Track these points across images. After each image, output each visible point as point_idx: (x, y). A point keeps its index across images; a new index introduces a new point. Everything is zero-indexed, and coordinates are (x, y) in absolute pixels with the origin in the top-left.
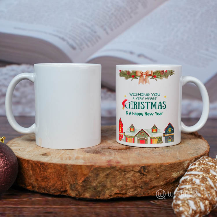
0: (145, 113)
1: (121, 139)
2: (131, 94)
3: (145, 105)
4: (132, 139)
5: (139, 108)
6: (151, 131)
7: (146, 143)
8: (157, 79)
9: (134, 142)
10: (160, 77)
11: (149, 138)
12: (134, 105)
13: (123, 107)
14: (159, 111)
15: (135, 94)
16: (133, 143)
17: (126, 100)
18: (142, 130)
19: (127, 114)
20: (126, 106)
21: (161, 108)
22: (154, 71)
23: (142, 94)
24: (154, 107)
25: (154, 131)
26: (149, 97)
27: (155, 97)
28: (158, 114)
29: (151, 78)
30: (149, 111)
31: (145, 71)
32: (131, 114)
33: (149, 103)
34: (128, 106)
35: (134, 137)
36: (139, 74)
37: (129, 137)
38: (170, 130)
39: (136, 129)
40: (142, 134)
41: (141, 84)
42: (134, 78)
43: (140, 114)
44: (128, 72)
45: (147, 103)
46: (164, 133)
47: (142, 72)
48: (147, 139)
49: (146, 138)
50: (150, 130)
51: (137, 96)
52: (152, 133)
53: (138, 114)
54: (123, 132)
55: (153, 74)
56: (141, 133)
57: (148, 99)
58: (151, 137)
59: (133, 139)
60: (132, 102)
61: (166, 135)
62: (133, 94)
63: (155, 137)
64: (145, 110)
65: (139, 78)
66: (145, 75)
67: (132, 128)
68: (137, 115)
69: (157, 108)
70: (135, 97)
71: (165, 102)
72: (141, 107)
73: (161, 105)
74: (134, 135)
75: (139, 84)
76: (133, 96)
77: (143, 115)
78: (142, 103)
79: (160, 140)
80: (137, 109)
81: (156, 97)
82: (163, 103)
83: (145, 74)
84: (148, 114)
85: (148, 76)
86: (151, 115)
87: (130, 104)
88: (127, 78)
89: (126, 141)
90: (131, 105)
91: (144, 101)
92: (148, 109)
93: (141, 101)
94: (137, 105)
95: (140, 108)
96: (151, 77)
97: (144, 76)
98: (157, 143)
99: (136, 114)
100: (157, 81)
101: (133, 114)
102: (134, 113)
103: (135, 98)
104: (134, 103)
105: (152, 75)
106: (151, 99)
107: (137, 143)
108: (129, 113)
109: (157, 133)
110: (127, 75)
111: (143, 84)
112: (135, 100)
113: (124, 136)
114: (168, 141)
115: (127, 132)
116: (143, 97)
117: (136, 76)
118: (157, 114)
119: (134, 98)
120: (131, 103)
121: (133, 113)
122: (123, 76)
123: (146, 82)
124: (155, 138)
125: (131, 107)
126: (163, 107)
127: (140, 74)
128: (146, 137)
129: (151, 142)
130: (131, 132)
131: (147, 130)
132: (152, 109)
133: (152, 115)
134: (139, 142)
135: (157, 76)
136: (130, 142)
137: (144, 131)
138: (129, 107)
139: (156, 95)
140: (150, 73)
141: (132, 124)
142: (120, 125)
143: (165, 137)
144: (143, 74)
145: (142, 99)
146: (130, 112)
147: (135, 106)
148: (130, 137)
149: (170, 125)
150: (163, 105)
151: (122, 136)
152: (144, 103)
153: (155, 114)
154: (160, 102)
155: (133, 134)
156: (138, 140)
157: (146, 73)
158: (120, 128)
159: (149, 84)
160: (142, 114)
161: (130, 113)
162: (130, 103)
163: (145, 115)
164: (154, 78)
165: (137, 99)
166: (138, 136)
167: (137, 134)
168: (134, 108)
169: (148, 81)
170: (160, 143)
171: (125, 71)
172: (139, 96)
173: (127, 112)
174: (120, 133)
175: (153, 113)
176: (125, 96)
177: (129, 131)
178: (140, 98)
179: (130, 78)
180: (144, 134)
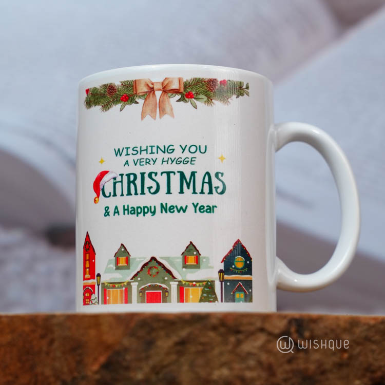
0: (162, 204)
1: (90, 298)
2: (118, 153)
3: (162, 180)
4: (121, 291)
5: (143, 193)
6: (180, 260)
7: (165, 301)
8: (198, 103)
9: (127, 300)
10: (205, 98)
11: (174, 286)
12: (129, 182)
13: (95, 195)
14: (205, 200)
15: (130, 151)
16: (126, 302)
17: (103, 174)
18: (153, 259)
19: (107, 213)
20: (103, 190)
21: (211, 192)
22: (188, 77)
23: (150, 149)
24: (188, 188)
25: (191, 261)
26: (172, 156)
27: (190, 156)
28: (200, 209)
29: (179, 100)
30: (175, 199)
31: (161, 80)
32: (118, 212)
33: (172, 175)
34: (109, 189)
35: (129, 283)
36: (142, 89)
37: (113, 285)
38: (239, 262)
39: (135, 259)
40: (154, 271)
41: (148, 117)
42: (129, 101)
43: (145, 210)
44: (110, 89)
45: (168, 173)
46: (221, 271)
47: (153, 84)
48: (170, 286)
49: (164, 286)
50: (178, 258)
51: (138, 156)
52: (184, 267)
53: (139, 210)
54: (96, 274)
55: (185, 87)
56: (151, 268)
57: (170, 161)
58: (180, 282)
59: (126, 290)
60: (122, 175)
61: (226, 277)
62: (125, 150)
63: (192, 282)
64: (162, 197)
65: (141, 101)
66: (161, 92)
67: (122, 256)
68: (138, 213)
69: (198, 190)
70: (131, 159)
71: (222, 174)
72: (150, 188)
73: (210, 183)
74: (128, 279)
75: (143, 117)
76: (124, 158)
77: (154, 213)
78: (153, 175)
79: (208, 293)
80: (136, 194)
81: (193, 155)
82: (217, 175)
83: (161, 87)
84: (171, 209)
85: (170, 94)
86: (179, 211)
87: (115, 184)
88: (106, 107)
89: (105, 302)
90: (118, 185)
91: (158, 168)
92: (169, 192)
93: (147, 169)
94: (138, 182)
95: (146, 190)
96: (178, 97)
97: (158, 94)
98: (201, 300)
99: (134, 211)
100: (196, 107)
101: (126, 212)
102: (128, 210)
103: (131, 163)
104: (129, 178)
105: (182, 90)
106: (179, 161)
107: (138, 302)
108: (111, 211)
109: (199, 268)
110: (108, 96)
111: (155, 119)
112: (132, 169)
113: (98, 285)
114: (234, 295)
115: (106, 272)
116: (154, 156)
117: (132, 95)
118: (198, 208)
119: (127, 163)
120: (119, 179)
121: (124, 210)
122: (96, 103)
123: (163, 112)
124: (194, 286)
125: (119, 192)
126: (217, 188)
127: (146, 90)
128: (164, 282)
129: (181, 299)
130: (118, 268)
131: (167, 259)
132: (182, 192)
133: (184, 211)
134: (143, 297)
135: (197, 94)
136: (115, 302)
137: (160, 264)
138: (112, 194)
139: (193, 149)
140: (175, 86)
141: (122, 245)
142: (88, 256)
143: (226, 285)
144: (155, 87)
145: (152, 162)
146: (116, 208)
147: (132, 185)
148: (117, 286)
149: (239, 249)
150: (216, 183)
151: (93, 287)
152: (159, 174)
153: (191, 209)
154: (208, 173)
155: (125, 276)
156: (142, 291)
157: (162, 84)
158: (88, 265)
159: (173, 115)
160: (153, 210)
161: (116, 211)
162: (115, 179)
163: (162, 212)
164: (187, 99)
165: (136, 165)
166: (141, 280)
167: (138, 272)
168: (129, 194)
169: (168, 109)
170: (211, 302)
171: (101, 87)
172: (144, 155)
173: (108, 208)
174: (86, 281)
175: (187, 206)
176: (102, 161)
177: (113, 266)
178: (144, 160)
179: (116, 104)
180: (158, 273)
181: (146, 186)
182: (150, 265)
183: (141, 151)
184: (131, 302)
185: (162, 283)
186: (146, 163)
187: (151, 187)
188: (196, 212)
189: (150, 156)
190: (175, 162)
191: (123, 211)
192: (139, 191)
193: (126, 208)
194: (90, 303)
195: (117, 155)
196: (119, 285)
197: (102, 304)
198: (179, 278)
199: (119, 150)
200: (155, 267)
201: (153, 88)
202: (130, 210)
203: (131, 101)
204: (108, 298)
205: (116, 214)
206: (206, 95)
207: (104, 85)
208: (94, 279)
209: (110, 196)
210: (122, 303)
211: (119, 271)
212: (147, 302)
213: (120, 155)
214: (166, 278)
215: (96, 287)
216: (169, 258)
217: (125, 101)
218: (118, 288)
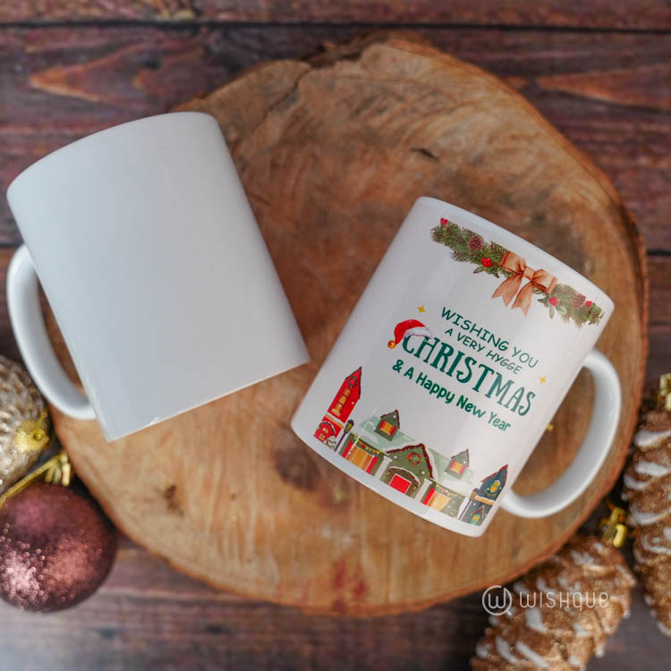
0: (462, 396)
1: (327, 436)
2: (446, 314)
3: (477, 372)
4: (369, 458)
5: (449, 373)
6: (447, 462)
7: (409, 494)
8: (556, 314)
9: (371, 469)
10: (565, 313)
11: (427, 483)
12: (441, 353)
13: (393, 338)
14: (504, 414)
15: (461, 322)
16: (369, 471)
17: (416, 324)
18: (422, 446)
19: (397, 367)
20: (406, 340)
22: (562, 281)
23: (483, 334)
24: (497, 395)
25: (457, 468)
26: (501, 354)
27: (518, 363)
28: (494, 422)
29: (541, 301)
30: (478, 399)
31: (536, 269)
32: (411, 376)
33: (490, 372)
34: (414, 343)
35: (382, 455)
36: (511, 265)
37: (363, 445)
38: (495, 486)
39: (403, 434)
40: (416, 459)
41: (500, 299)
42: (490, 269)
43: (442, 393)
44: (476, 241)
45: (487, 369)
46: (476, 490)
47: (525, 267)
48: (422, 482)
49: (417, 479)
50: (446, 459)
51: (466, 333)
52: (446, 471)
53: (436, 389)
54: (349, 419)
55: (554, 290)
56: (414, 453)
57: (496, 358)
58: (434, 483)
59: (375, 459)
60: (437, 340)
61: (477, 497)
62: (456, 317)
63: (445, 489)
64: (466, 390)
65: (503, 277)
66: (528, 281)
67: (389, 424)
68: (432, 391)
69: (504, 402)
70: (457, 330)
71: (534, 395)
72: (460, 373)
73: (519, 400)
74: (384, 450)
75: (495, 295)
76: (449, 324)
77: (449, 401)
78: (471, 362)
79: (453, 506)
80: (442, 370)
82: (528, 395)
83: (531, 276)
84: (469, 407)
85: (536, 289)
86: (474, 413)
87: (424, 344)
88: (460, 256)
89: (344, 454)
90: (427, 349)
91: (481, 358)
92: (476, 389)
93: (469, 352)
94: (451, 359)
95: (455, 373)
96: (542, 296)
97: (525, 281)
98: (443, 511)
99: (430, 386)
100: (552, 317)
101: (420, 381)
102: (424, 380)
103: (455, 334)
104: (443, 349)
105: (550, 292)
106: (504, 363)
107: (381, 480)
108: (404, 369)
109: (460, 478)
110: (468, 247)
111: (507, 305)
112: (452, 341)
113: (345, 432)
114: (472, 516)
115: (362, 426)
116: (483, 343)
117: (497, 265)
118: (494, 419)
119: (450, 331)
120: (432, 342)
121: (420, 378)
122: (448, 243)
123: (518, 302)
124: (446, 494)
125: (424, 354)
126: (522, 407)
127: (514, 268)
128: (419, 475)
129: (426, 500)
130: (378, 431)
131: (436, 454)
132: (488, 395)
134: (388, 477)
135: (561, 303)
136: (356, 463)
137: (426, 455)
138: (415, 352)
139: (524, 358)
140: (546, 283)
141: (396, 411)
142: (347, 392)
143: (472, 504)
144: (525, 273)
145: (477, 348)
146: (412, 369)
147: (442, 358)
148: (367, 448)
149: (503, 474)
150: (524, 402)
151: (338, 429)
152: (477, 364)
153: (487, 417)
154: (523, 389)
155: (383, 446)
156: (391, 471)
157: (535, 273)
158: (343, 400)
159: (526, 312)
160: (450, 397)
161: (410, 373)
162: (427, 338)
163: (458, 405)
164: (549, 304)
165: (459, 339)
166: (397, 460)
167: (398, 450)
168: (435, 365)
169: (525, 303)
170: (450, 515)
171: (465, 231)
172: (473, 335)
173: (402, 363)
174: (330, 414)
175: (485, 412)
176: (421, 310)
177: (374, 426)
178: (471, 341)
179: (473, 262)
180: (418, 462)
181: (457, 368)
182: (415, 450)
183: (473, 329)
184: (373, 475)
185: (417, 475)
186: (471, 345)
187: (462, 373)
188: (489, 422)
189: (478, 340)
190: (499, 362)
191: (417, 377)
192: (447, 369)
193: (423, 377)
194: (325, 442)
195: (443, 315)
196: (370, 450)
197: (339, 453)
198: (436, 479)
199: (449, 311)
200: (419, 456)
201: (523, 272)
202: (426, 382)
203: (492, 270)
204: (349, 453)
205: (408, 376)
206: (568, 309)
207: (470, 232)
208: (344, 422)
209: (411, 352)
210: (364, 469)
211: (378, 435)
212: (391, 485)
213: (448, 319)
214: (423, 473)
215: (342, 432)
216: (437, 454)
217: (485, 266)
218: (367, 451)
